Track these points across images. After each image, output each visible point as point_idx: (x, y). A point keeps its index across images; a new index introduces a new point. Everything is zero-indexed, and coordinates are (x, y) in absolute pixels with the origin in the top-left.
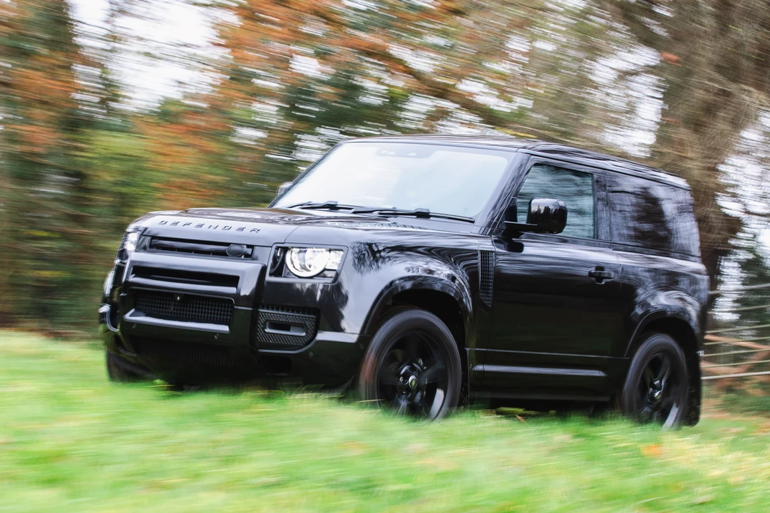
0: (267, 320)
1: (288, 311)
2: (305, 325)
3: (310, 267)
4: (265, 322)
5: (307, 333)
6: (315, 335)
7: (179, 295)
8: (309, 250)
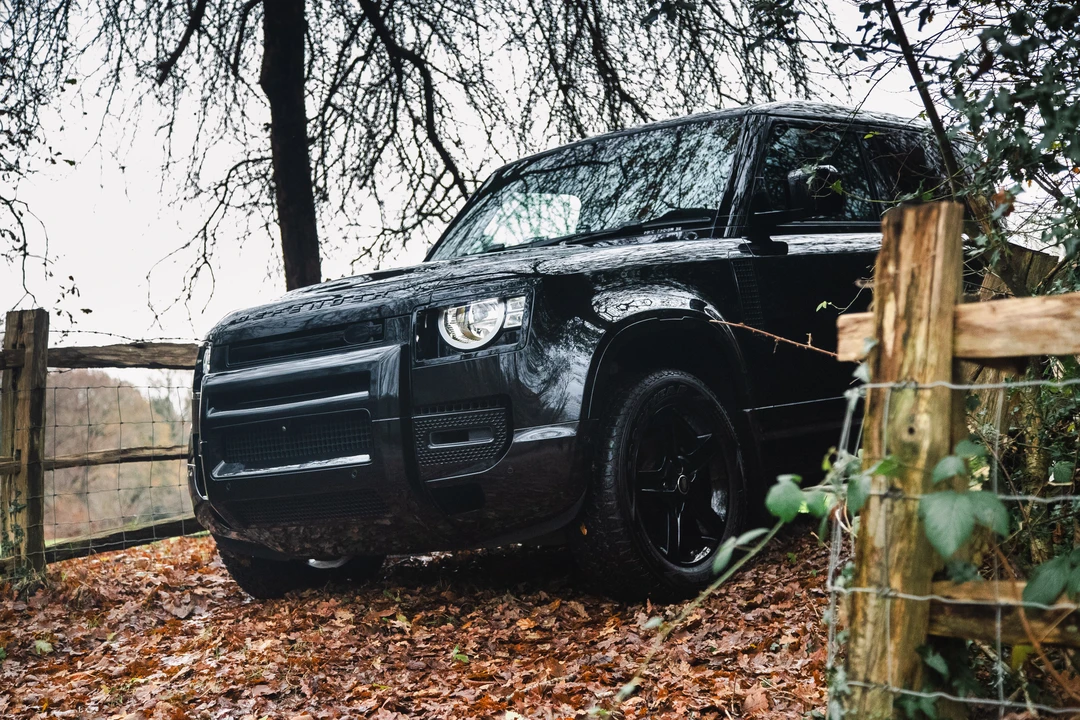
0: (429, 431)
1: (458, 408)
2: (491, 424)
3: (479, 333)
4: (427, 435)
5: (496, 437)
6: (510, 437)
7: (285, 423)
8: (473, 305)
